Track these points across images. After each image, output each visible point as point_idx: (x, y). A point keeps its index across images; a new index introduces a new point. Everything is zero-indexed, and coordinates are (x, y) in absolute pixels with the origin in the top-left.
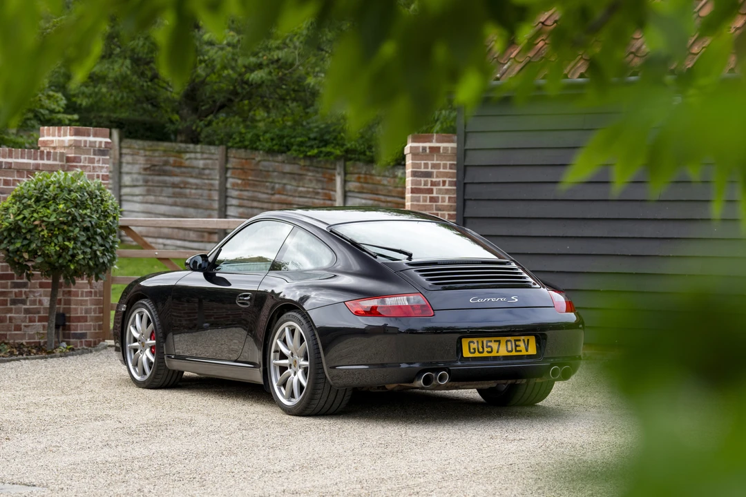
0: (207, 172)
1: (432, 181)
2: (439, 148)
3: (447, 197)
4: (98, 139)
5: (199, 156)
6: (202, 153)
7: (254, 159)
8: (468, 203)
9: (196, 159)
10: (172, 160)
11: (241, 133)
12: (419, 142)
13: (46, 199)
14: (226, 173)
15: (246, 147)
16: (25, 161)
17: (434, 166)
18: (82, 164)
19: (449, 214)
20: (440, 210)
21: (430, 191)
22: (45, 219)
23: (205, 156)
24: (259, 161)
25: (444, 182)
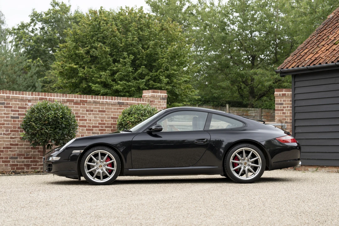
0: (256, 117)
1: (283, 106)
2: (285, 94)
3: (289, 112)
4: (162, 94)
5: (253, 112)
6: (254, 111)
7: (270, 112)
8: (296, 114)
9: (252, 113)
10: (245, 113)
11: (266, 104)
12: (278, 92)
14: (262, 117)
15: (268, 109)
17: (284, 101)
18: (155, 103)
19: (290, 119)
20: (286, 117)
21: (283, 110)
24: (272, 113)
25: (288, 107)
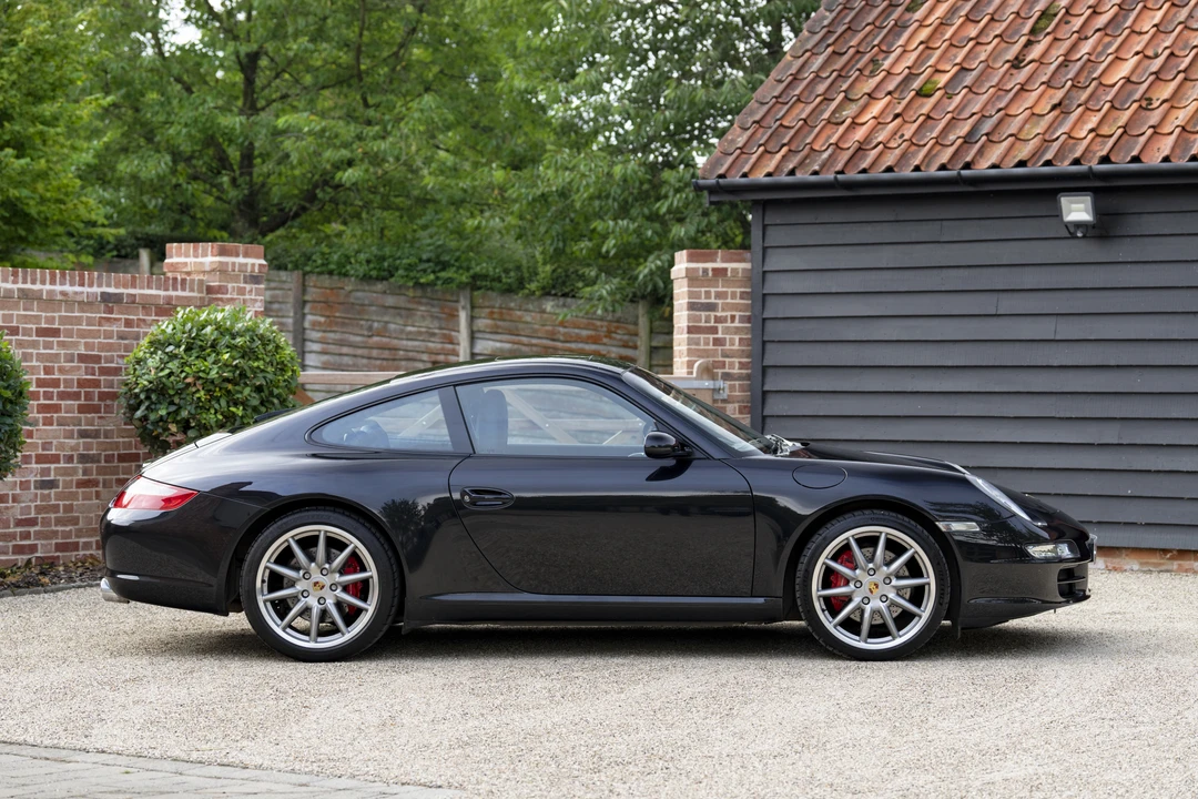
0: (275, 306)
1: (716, 316)
2: (726, 269)
3: (737, 338)
4: (250, 261)
6: (269, 280)
7: (343, 288)
8: (769, 346)
11: (323, 254)
12: (697, 261)
13: (201, 347)
14: (303, 308)
16: (153, 292)
17: (719, 295)
18: (229, 296)
19: (740, 363)
20: (728, 357)
21: (714, 330)
22: (201, 374)
23: (273, 285)
24: (350, 292)
25: (733, 318)
